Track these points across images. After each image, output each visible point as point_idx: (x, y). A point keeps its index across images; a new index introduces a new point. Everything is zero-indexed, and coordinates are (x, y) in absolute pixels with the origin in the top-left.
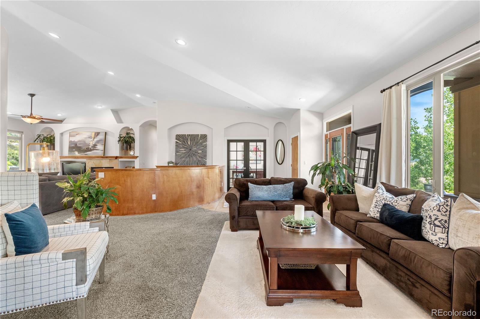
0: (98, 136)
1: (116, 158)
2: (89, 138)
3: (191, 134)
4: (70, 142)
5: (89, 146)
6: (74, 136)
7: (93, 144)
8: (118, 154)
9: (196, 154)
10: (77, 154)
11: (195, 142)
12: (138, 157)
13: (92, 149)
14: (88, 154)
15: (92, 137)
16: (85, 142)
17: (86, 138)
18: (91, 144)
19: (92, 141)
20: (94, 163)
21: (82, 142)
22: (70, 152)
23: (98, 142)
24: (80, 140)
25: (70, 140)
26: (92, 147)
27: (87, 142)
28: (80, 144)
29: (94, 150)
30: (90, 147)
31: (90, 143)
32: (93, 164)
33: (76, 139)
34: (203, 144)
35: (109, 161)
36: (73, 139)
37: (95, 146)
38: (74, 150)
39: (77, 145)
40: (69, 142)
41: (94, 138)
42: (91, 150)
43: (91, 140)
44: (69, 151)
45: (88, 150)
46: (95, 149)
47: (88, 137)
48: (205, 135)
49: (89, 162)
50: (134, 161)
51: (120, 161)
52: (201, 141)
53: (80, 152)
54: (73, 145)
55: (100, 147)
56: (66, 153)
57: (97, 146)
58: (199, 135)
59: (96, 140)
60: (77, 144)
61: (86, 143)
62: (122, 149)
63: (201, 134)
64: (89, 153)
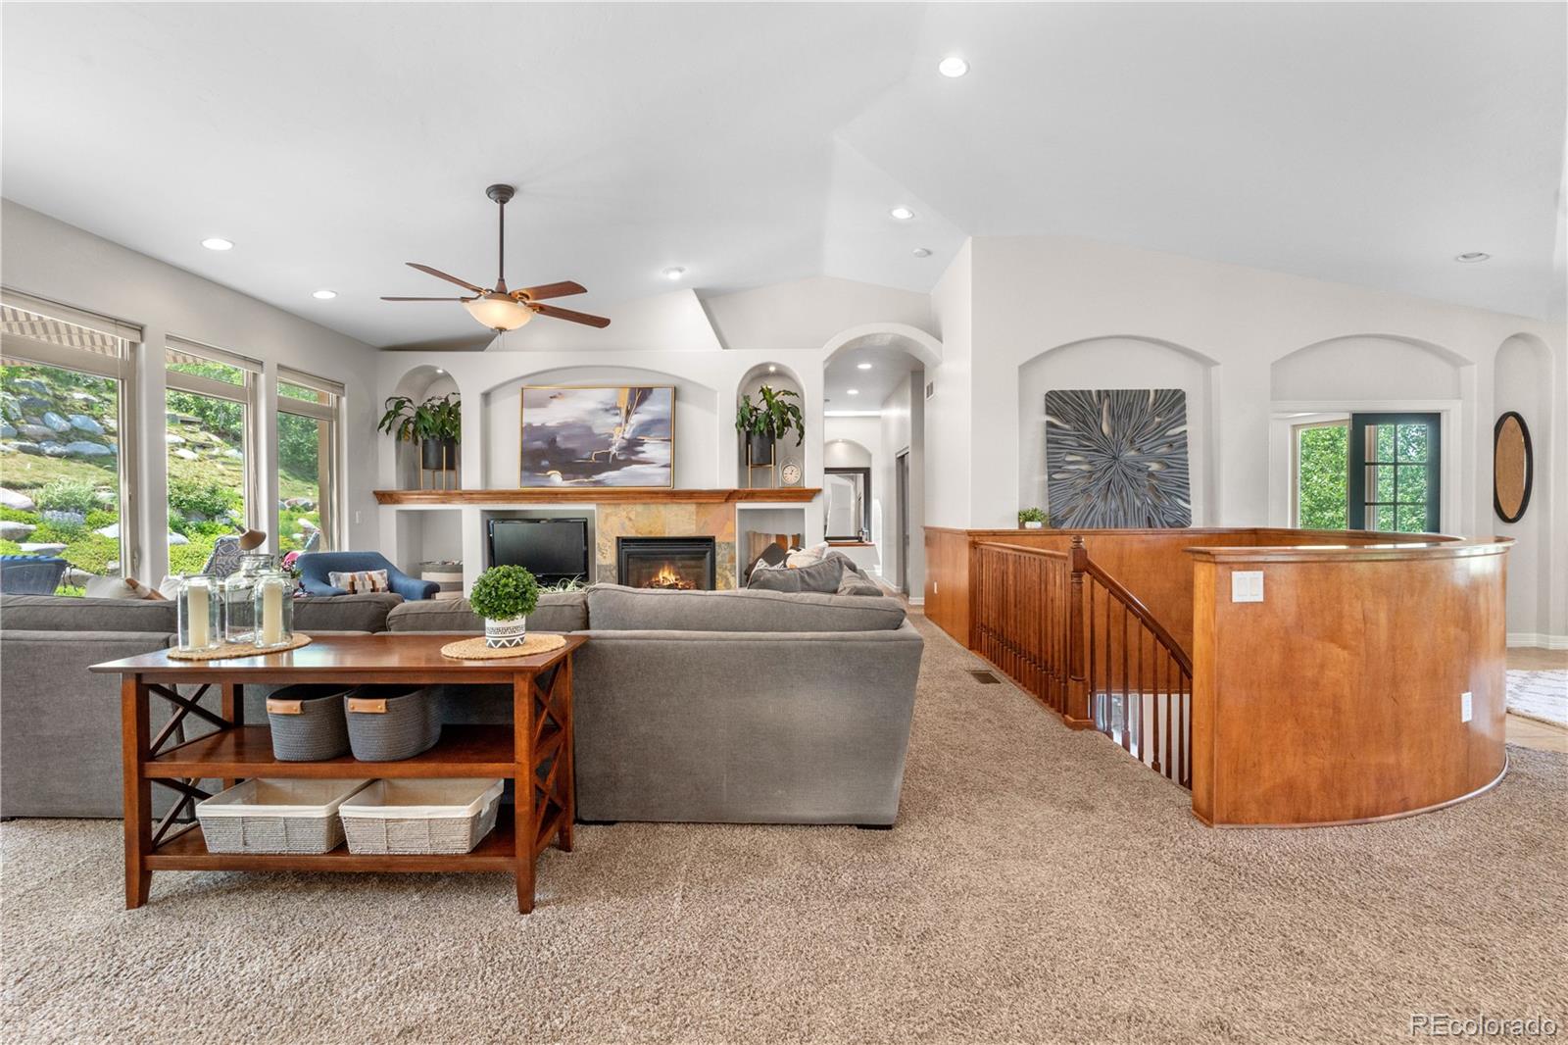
0: (646, 403)
1: (730, 496)
2: (607, 410)
3: (1115, 389)
4: (528, 432)
5: (610, 445)
6: (539, 404)
7: (627, 436)
8: (731, 482)
9: (1138, 475)
10: (557, 480)
11: (1132, 424)
12: (820, 491)
13: (622, 458)
14: (609, 482)
15: (620, 409)
16: (589, 429)
17: (593, 412)
18: (615, 438)
19: (621, 425)
20: (630, 519)
21: (577, 431)
22: (527, 474)
23: (646, 428)
24: (570, 420)
25: (526, 420)
26: (622, 449)
27: (597, 431)
28: (567, 438)
29: (629, 462)
30: (613, 450)
31: (611, 436)
32: (627, 522)
33: (552, 416)
34: (1170, 433)
35: (697, 513)
36: (536, 418)
37: (632, 446)
38: (545, 463)
39: (554, 441)
40: (523, 430)
41: (628, 412)
42: (617, 465)
43: (618, 419)
44: (523, 468)
45: (607, 463)
46: (633, 458)
47: (600, 406)
48: (1176, 392)
49: (607, 516)
50: (802, 510)
51: (741, 510)
52: (1157, 420)
53: (571, 472)
54: (538, 444)
55: (655, 449)
56: (508, 474)
57: (642, 445)
58: (1149, 391)
59: (635, 419)
60: (558, 439)
61: (593, 434)
62: (744, 460)
63: (1160, 388)
64: (613, 478)
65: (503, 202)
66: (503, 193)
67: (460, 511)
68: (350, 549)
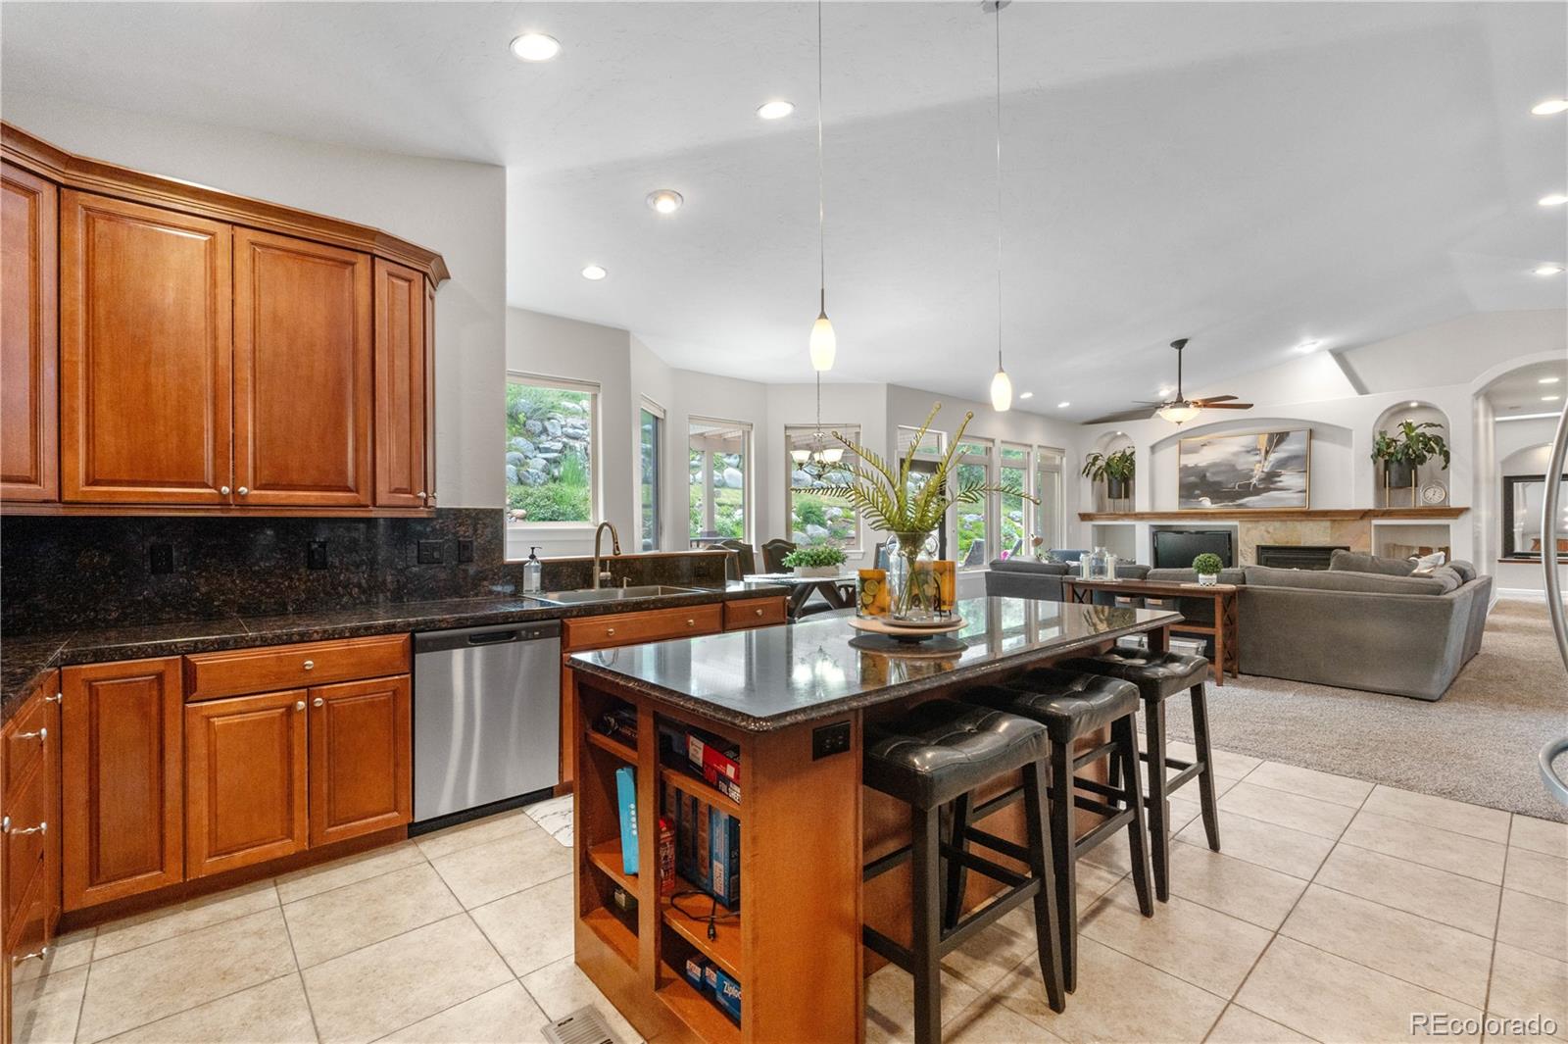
0: (1284, 443)
1: (1365, 514)
2: (1248, 452)
4: (1184, 471)
5: (1251, 477)
6: (1193, 450)
7: (1266, 470)
8: (1368, 502)
10: (1206, 503)
12: (1467, 509)
13: (1261, 486)
14: (1250, 505)
15: (1260, 450)
16: (1233, 466)
17: (1236, 454)
18: (1256, 472)
19: (1260, 462)
20: (1268, 532)
21: (1223, 468)
22: (1184, 500)
23: (1283, 463)
24: (1218, 461)
25: (1183, 463)
26: (1261, 480)
27: (1239, 468)
28: (1214, 474)
29: (1267, 490)
30: (1254, 481)
31: (1252, 470)
32: (1265, 534)
33: (1203, 459)
35: (1332, 528)
36: (1191, 460)
37: (1270, 479)
38: (1197, 492)
39: (1205, 476)
40: (1181, 470)
41: (1267, 452)
42: (1257, 492)
43: (1258, 458)
44: (1180, 496)
45: (1248, 490)
46: (1272, 486)
47: (1243, 449)
49: (1248, 530)
50: (1448, 526)
51: (1376, 526)
53: (1218, 498)
54: (1192, 479)
55: (1290, 479)
56: (1170, 501)
57: (1279, 476)
59: (1273, 457)
60: (1208, 474)
61: (1236, 470)
62: (1381, 484)
64: (1253, 502)
65: (1180, 349)
66: (1180, 344)
67: (1134, 526)
68: (1068, 547)
